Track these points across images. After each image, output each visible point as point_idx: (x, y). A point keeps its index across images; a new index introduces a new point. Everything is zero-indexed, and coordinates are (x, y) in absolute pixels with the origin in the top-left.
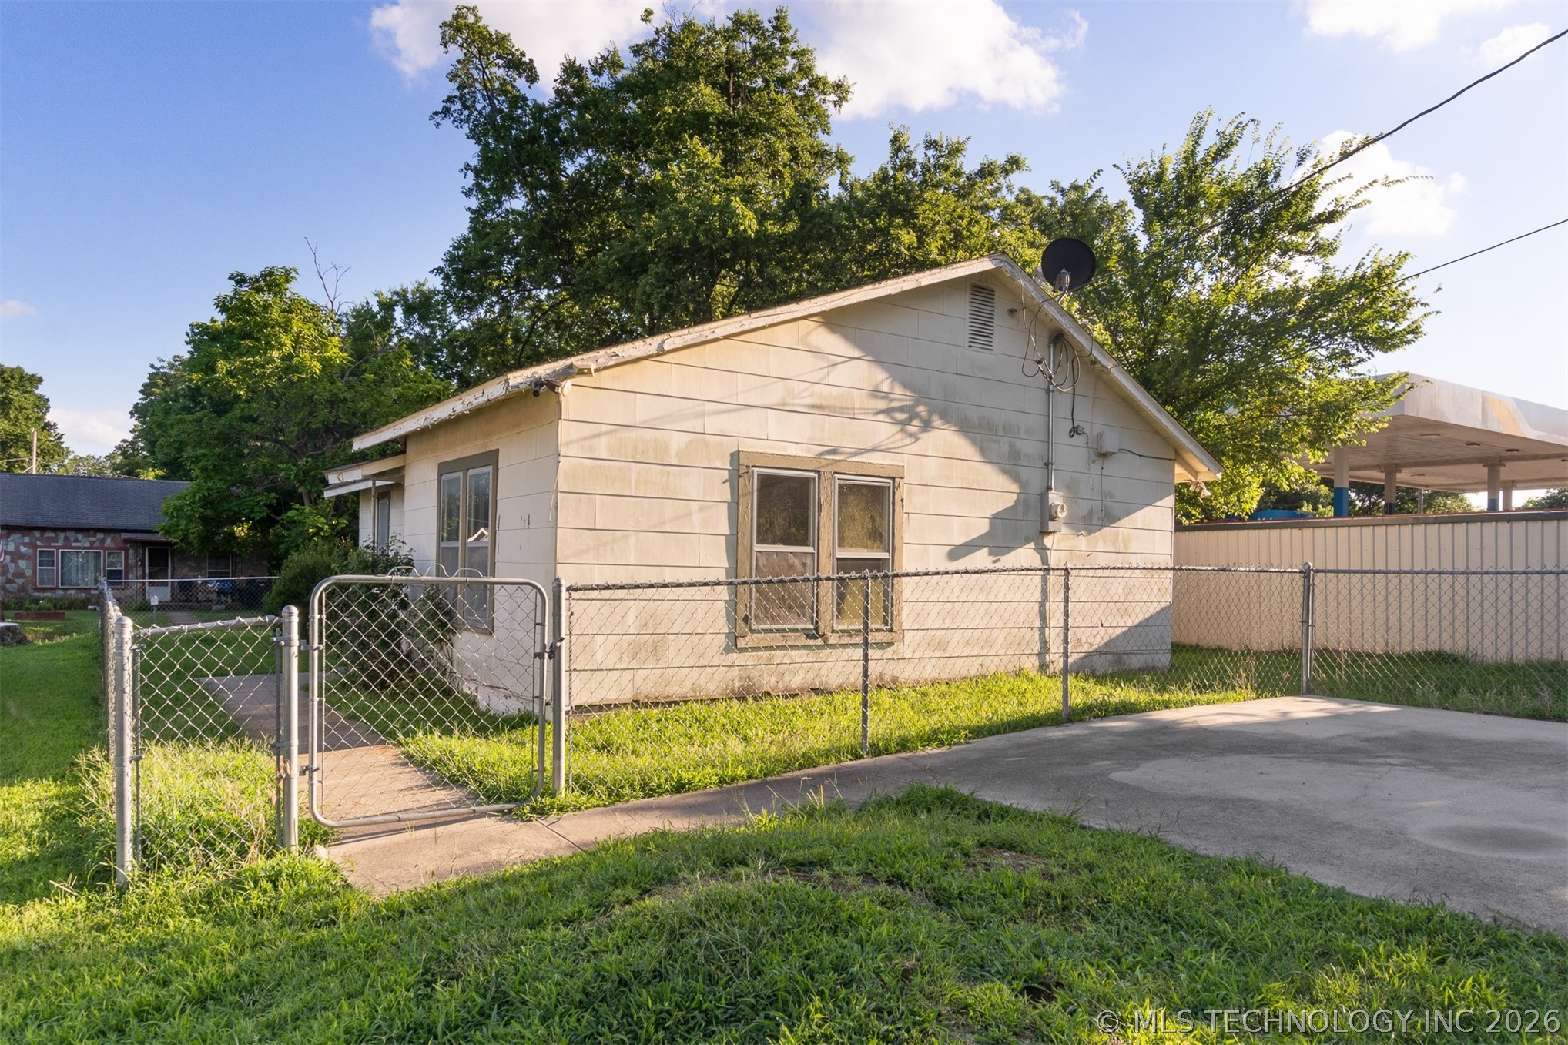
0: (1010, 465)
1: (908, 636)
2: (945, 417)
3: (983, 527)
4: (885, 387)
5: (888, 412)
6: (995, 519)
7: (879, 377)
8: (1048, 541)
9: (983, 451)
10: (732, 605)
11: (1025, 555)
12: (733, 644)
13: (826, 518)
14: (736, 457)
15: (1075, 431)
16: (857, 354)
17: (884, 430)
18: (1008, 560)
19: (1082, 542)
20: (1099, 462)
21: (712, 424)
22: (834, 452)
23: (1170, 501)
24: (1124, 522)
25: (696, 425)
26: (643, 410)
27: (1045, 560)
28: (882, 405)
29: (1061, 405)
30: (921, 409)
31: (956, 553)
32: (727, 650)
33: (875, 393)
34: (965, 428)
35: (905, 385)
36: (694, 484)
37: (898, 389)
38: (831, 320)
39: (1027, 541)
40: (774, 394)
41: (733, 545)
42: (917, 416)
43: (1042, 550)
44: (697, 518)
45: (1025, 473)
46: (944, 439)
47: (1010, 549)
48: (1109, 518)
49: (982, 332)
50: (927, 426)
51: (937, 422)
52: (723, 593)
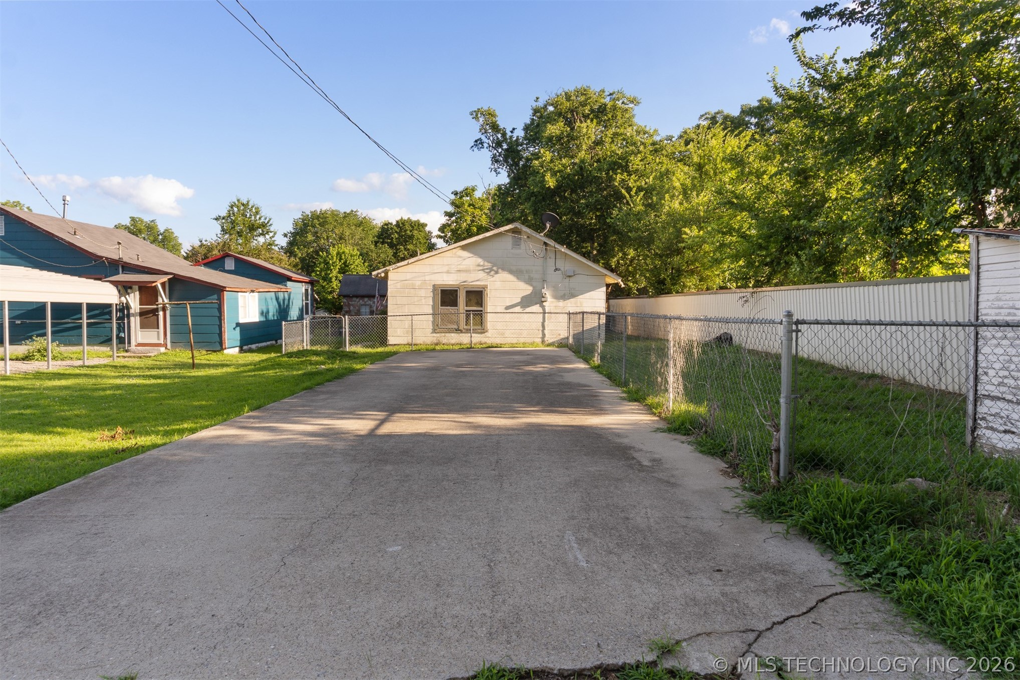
0: (529, 281)
1: (490, 331)
2: (503, 269)
3: (519, 300)
4: (482, 264)
5: (483, 270)
6: (523, 298)
7: (480, 261)
8: (544, 304)
9: (518, 278)
10: (433, 322)
11: (536, 308)
12: (434, 331)
13: (462, 299)
14: (434, 286)
15: (556, 270)
16: (472, 255)
17: (482, 275)
18: (528, 310)
19: (561, 303)
20: (568, 279)
21: (427, 278)
22: (465, 282)
23: (604, 289)
24: (581, 296)
25: (423, 278)
26: (409, 276)
27: (544, 310)
28: (481, 268)
29: (551, 262)
30: (495, 268)
31: (507, 308)
32: (432, 333)
33: (479, 265)
34: (511, 272)
35: (488, 262)
36: (422, 293)
37: (486, 264)
38: (463, 248)
39: (536, 304)
40: (445, 269)
41: (434, 307)
42: (493, 270)
43: (543, 307)
44: (423, 301)
45: (534, 284)
46: (504, 276)
47: (529, 306)
48: (573, 296)
49: (517, 244)
50: (497, 273)
51: (500, 271)
52: (431, 318)
